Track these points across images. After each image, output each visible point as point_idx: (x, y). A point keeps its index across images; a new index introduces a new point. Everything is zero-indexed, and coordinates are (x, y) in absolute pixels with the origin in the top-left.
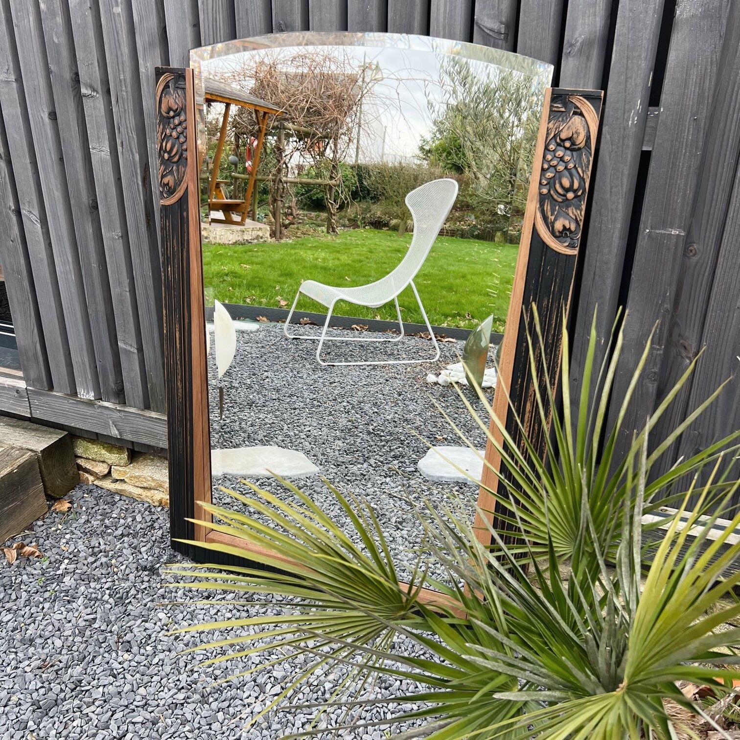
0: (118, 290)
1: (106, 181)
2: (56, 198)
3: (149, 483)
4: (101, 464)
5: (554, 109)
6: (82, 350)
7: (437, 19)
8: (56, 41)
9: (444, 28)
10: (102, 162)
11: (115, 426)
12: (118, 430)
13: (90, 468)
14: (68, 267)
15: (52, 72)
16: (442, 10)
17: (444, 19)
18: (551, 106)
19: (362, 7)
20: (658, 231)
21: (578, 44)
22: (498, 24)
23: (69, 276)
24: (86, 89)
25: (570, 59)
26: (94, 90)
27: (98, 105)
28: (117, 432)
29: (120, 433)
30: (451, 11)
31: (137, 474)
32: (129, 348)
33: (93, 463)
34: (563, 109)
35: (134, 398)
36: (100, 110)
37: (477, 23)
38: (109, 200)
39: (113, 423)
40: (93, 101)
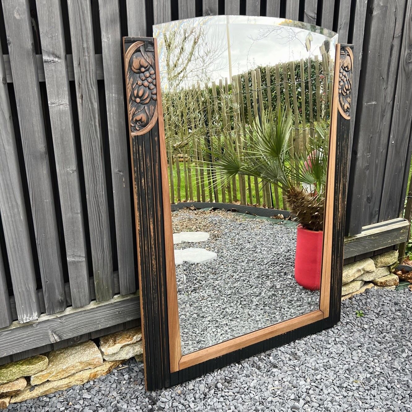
0: (70, 215)
1: (64, 128)
2: (7, 151)
3: (77, 368)
4: (17, 382)
5: (342, 53)
6: (27, 279)
7: (289, 11)
8: (17, 17)
9: (292, 16)
10: (60, 113)
11: (55, 333)
12: (58, 335)
13: (9, 390)
14: (16, 210)
15: (10, 43)
16: (291, 6)
17: (292, 11)
18: (341, 52)
19: (254, 3)
20: (369, 104)
21: (343, 24)
22: (314, 14)
23: (17, 218)
24: (49, 56)
25: (341, 31)
26: (57, 56)
27: (59, 68)
28: (56, 338)
29: (60, 337)
30: (295, 7)
31: (64, 367)
32: (77, 259)
33: (7, 385)
34: (344, 53)
35: (80, 299)
36: (61, 72)
37: (306, 13)
38: (65, 143)
39: (52, 331)
40: (55, 66)
